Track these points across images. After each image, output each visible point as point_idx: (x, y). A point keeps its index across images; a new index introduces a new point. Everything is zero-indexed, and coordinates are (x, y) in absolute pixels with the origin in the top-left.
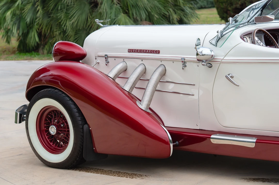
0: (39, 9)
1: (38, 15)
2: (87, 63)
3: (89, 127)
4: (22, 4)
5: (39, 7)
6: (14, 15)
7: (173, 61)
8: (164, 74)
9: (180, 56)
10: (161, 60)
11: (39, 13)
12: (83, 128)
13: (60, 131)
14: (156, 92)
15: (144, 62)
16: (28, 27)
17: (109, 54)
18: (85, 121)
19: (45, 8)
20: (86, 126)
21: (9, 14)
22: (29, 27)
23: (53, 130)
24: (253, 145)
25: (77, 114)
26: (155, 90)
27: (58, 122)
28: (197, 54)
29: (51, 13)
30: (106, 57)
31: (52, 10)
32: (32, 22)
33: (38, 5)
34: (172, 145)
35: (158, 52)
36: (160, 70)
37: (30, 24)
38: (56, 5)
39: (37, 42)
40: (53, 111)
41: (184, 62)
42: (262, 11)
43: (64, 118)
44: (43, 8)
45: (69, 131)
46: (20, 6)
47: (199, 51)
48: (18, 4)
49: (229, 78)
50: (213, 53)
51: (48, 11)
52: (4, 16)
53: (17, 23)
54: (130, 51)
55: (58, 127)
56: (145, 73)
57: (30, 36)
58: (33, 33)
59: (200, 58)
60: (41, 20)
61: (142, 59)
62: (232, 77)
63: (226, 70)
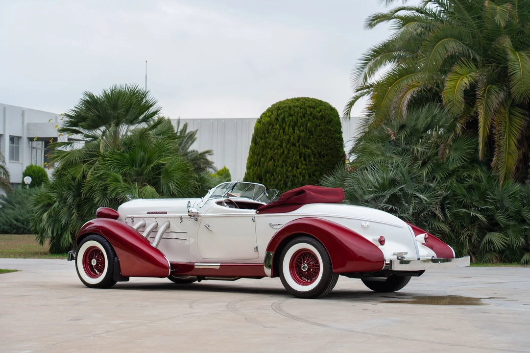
0: (74, 213)
1: (73, 218)
2: (120, 220)
3: (118, 259)
4: (58, 207)
5: (74, 211)
6: (50, 216)
7: (175, 218)
8: (168, 227)
9: (178, 215)
10: (168, 218)
11: (74, 215)
12: (114, 260)
13: (99, 263)
14: (162, 239)
15: (157, 220)
16: (62, 230)
17: (134, 216)
18: (115, 255)
19: (80, 212)
20: (116, 258)
21: (45, 215)
22: (64, 229)
23: (94, 262)
24: (218, 267)
25: (110, 251)
26: (161, 238)
27: (97, 257)
28: (189, 212)
29: (85, 216)
30: (132, 218)
31: (86, 214)
32: (67, 224)
33: (73, 209)
34: (170, 269)
35: (166, 213)
36: (166, 224)
37: (64, 226)
38: (90, 209)
39: (70, 243)
40: (95, 250)
41: (181, 218)
42: (232, 190)
43: (102, 254)
44: (78, 211)
45: (104, 263)
46: (56, 209)
47: (190, 209)
48: (55, 207)
49: (207, 227)
50: (198, 212)
51: (82, 215)
52: (41, 217)
53: (52, 224)
54: (148, 213)
55: (98, 260)
56: (157, 227)
57: (64, 237)
58: (67, 235)
59: (190, 214)
60: (75, 222)
61: (156, 218)
62: (209, 226)
63: (204, 222)
